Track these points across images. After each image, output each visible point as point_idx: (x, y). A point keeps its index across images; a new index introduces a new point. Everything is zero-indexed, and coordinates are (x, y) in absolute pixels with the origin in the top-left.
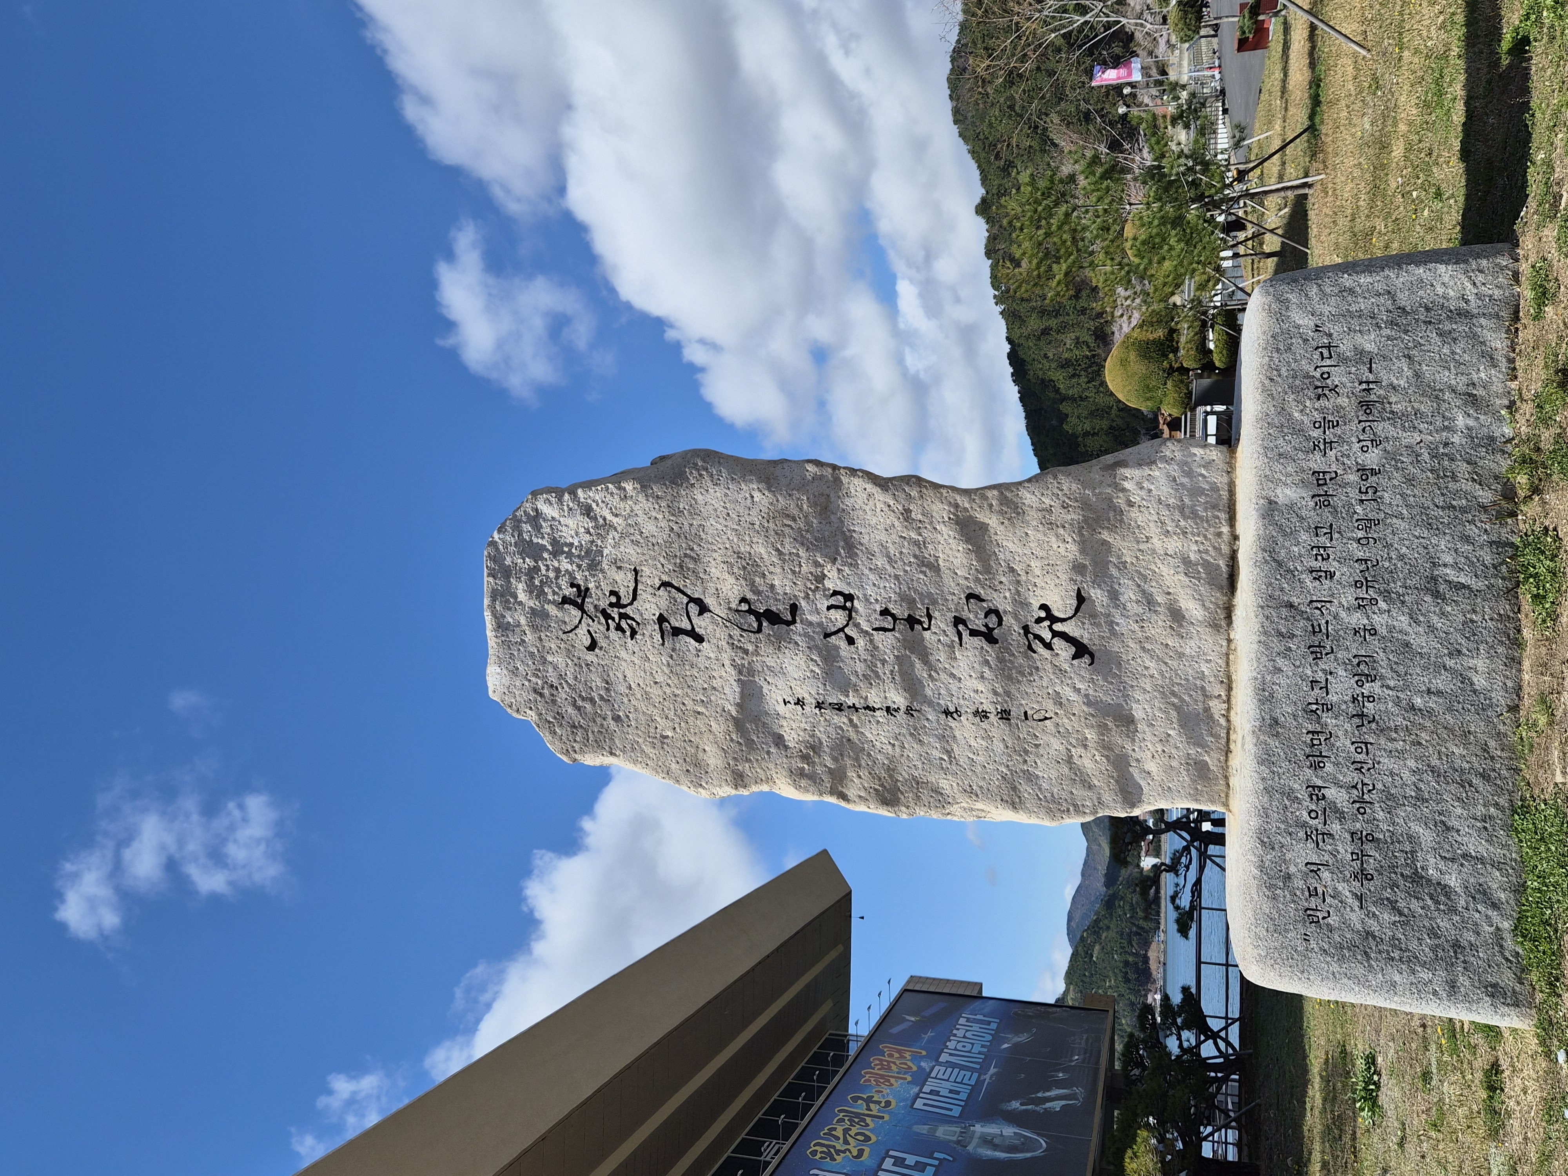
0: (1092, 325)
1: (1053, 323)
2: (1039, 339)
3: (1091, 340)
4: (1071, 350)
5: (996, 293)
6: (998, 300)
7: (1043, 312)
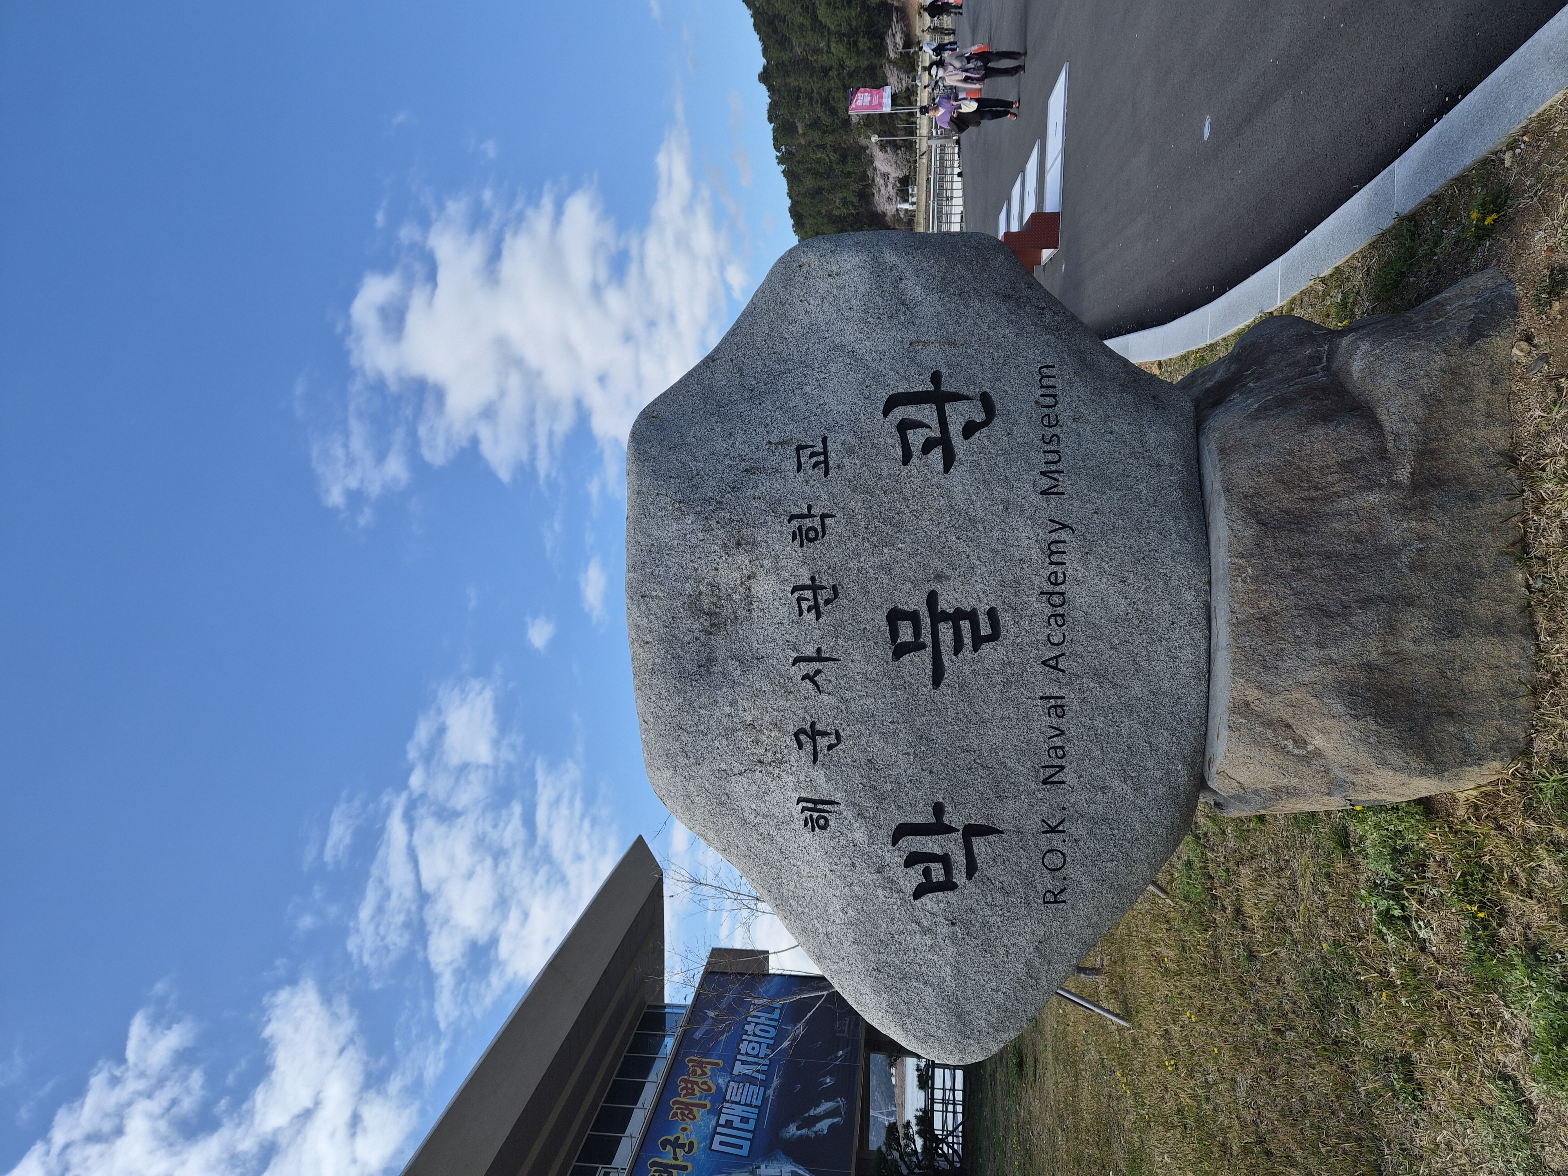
0: (855, 187)
1: (825, 183)
2: (813, 198)
3: (855, 200)
4: (839, 208)
5: (778, 154)
6: (781, 161)
7: (816, 174)
